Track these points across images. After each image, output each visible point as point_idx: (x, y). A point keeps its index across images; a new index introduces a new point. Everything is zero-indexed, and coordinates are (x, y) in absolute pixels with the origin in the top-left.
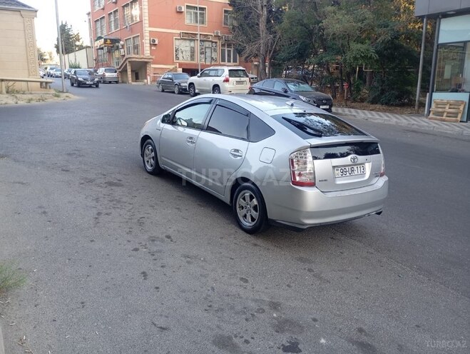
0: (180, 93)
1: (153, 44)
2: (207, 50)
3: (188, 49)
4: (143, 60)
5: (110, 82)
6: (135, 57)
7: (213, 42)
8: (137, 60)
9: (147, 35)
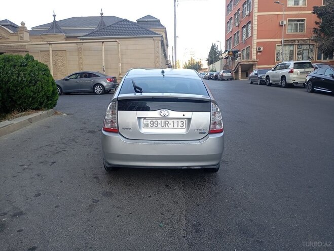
0: (261, 84)
1: (259, 51)
2: (304, 52)
3: (288, 52)
4: (250, 63)
5: (228, 80)
6: (245, 61)
7: (310, 45)
8: (245, 63)
9: (255, 45)
